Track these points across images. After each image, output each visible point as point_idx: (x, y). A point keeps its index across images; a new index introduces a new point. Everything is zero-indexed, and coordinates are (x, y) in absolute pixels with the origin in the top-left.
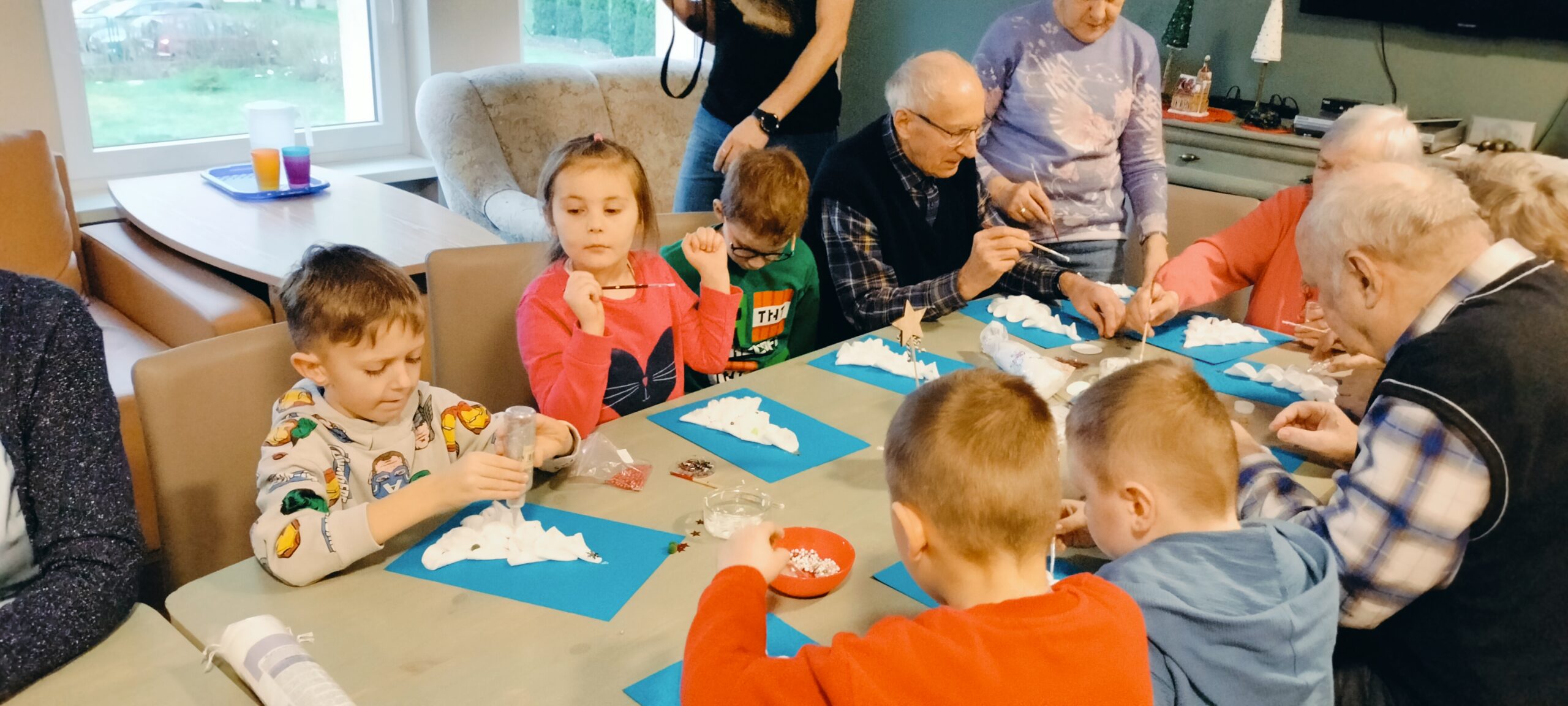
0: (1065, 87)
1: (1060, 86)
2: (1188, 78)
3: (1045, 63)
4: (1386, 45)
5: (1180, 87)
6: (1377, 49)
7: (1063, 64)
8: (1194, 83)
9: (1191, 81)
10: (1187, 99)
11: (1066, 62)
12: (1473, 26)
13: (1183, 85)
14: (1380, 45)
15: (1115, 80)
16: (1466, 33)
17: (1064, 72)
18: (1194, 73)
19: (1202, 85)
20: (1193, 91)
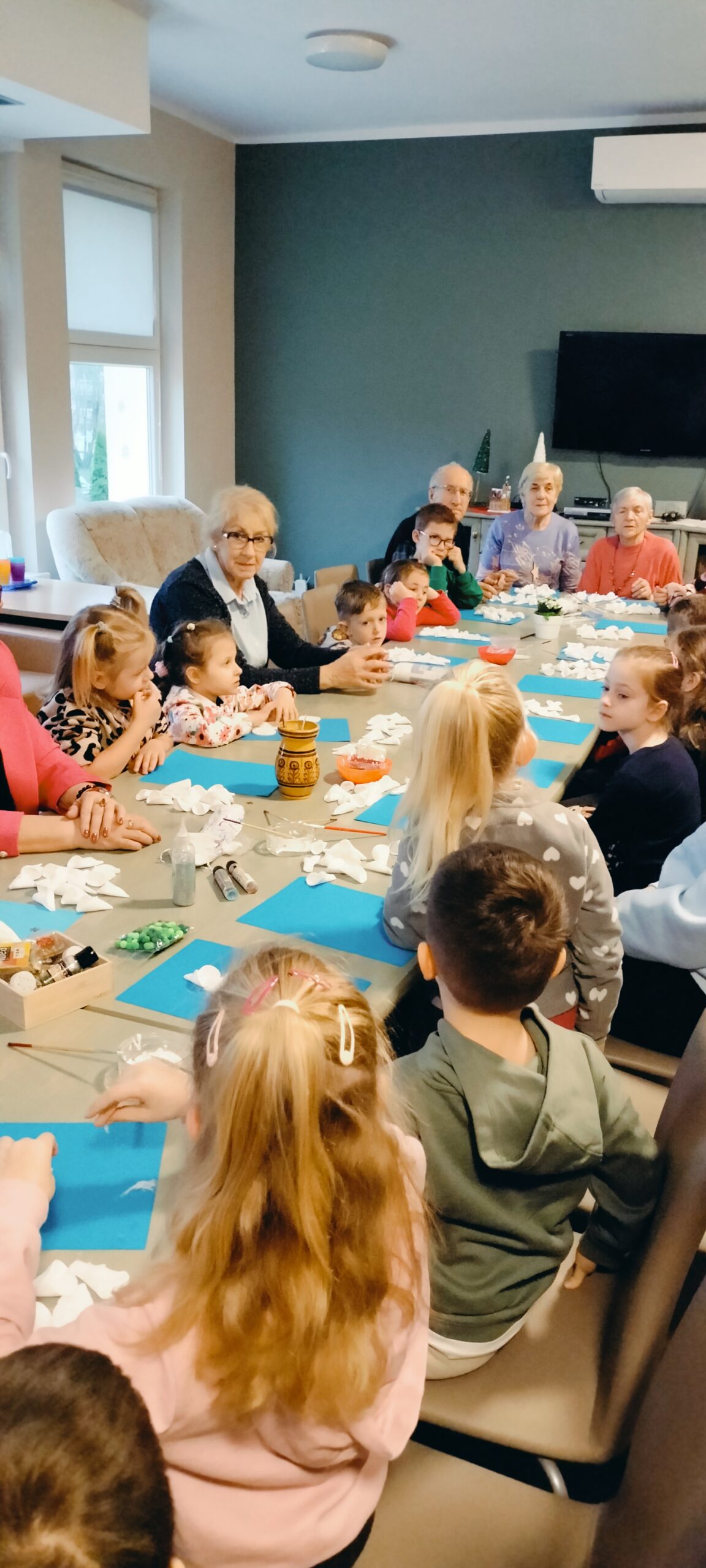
0: (526, 559)
1: (523, 559)
2: (497, 490)
3: (517, 547)
4: (603, 465)
5: (494, 496)
6: (597, 467)
7: (525, 547)
8: (501, 493)
9: (499, 492)
10: (499, 503)
11: (527, 545)
12: (649, 450)
13: (495, 495)
14: (599, 465)
15: (552, 555)
16: (645, 455)
17: (526, 551)
18: (500, 487)
19: (506, 494)
20: (502, 498)
